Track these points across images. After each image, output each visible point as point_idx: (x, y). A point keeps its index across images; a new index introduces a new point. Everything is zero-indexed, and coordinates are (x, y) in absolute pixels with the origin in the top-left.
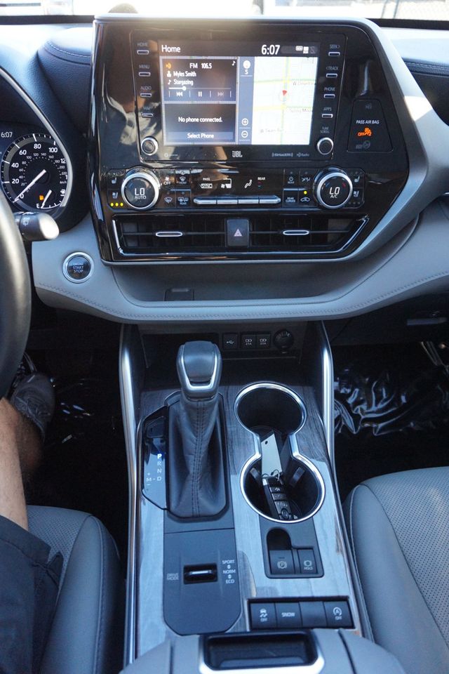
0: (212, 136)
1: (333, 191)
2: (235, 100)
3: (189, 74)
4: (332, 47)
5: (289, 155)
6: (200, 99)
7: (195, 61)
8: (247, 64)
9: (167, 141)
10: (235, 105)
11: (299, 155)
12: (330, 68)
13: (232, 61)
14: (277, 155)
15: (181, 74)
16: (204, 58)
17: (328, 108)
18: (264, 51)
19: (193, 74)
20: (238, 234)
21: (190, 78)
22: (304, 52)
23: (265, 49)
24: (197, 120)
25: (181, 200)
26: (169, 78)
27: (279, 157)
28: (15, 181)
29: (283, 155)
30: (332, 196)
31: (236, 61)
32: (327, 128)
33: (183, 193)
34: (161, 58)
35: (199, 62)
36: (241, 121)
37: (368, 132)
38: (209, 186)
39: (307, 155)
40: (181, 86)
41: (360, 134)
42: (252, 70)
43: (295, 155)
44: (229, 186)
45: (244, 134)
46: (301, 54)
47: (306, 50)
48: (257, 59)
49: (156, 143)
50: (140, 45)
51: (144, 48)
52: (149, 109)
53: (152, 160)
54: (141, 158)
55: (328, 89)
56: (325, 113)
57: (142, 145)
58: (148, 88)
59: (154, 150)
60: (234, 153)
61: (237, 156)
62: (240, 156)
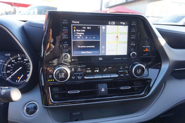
0: (91, 52)
1: (138, 71)
2: (99, 39)
3: (82, 31)
4: (133, 23)
5: (120, 58)
6: (86, 39)
7: (84, 26)
8: (104, 27)
9: (73, 54)
10: (99, 41)
11: (124, 58)
12: (133, 29)
13: (98, 26)
14: (115, 59)
15: (80, 31)
16: (88, 25)
17: (133, 42)
18: (110, 23)
19: (84, 31)
20: (103, 90)
21: (83, 32)
24: (85, 47)
25: (79, 77)
26: (75, 32)
28: (9, 72)
29: (118, 59)
30: (138, 73)
31: (100, 26)
32: (133, 49)
33: (80, 75)
34: (72, 25)
35: (86, 27)
36: (102, 47)
37: (147, 50)
38: (90, 71)
39: (126, 58)
40: (79, 35)
41: (145, 51)
42: (105, 29)
43: (122, 59)
44: (98, 71)
45: (103, 52)
46: (122, 25)
47: (124, 23)
48: (107, 26)
49: (69, 56)
50: (64, 20)
51: (66, 21)
52: (66, 42)
53: (67, 62)
54: (62, 61)
55: (132, 36)
56: (132, 44)
57: (63, 56)
58: (66, 35)
59: (68, 58)
60: (99, 58)
61: (100, 60)
62: (102, 60)
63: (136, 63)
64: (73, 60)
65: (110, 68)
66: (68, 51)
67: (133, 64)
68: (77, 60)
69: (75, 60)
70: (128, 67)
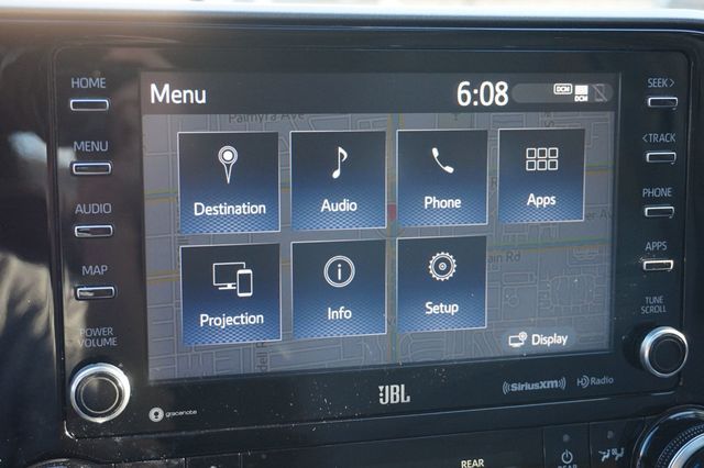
4: (653, 85)
5: (553, 384)
11: (584, 382)
12: (654, 137)
14: (516, 387)
17: (658, 245)
18: (464, 97)
22: (577, 99)
23: (467, 92)
27: (524, 392)
29: (535, 386)
32: (660, 300)
34: (148, 122)
43: (571, 383)
46: (567, 104)
47: (582, 92)
50: (79, 83)
51: (94, 92)
52: (101, 270)
53: (106, 436)
54: (67, 433)
55: (654, 192)
56: (650, 258)
57: (73, 388)
58: (101, 208)
59: (118, 405)
60: (384, 392)
61: (392, 402)
62: (403, 401)
63: (690, 413)
64: (156, 415)
65: (475, 463)
66: (112, 342)
67: (662, 420)
68: (195, 412)
69: (174, 414)
70: (619, 452)
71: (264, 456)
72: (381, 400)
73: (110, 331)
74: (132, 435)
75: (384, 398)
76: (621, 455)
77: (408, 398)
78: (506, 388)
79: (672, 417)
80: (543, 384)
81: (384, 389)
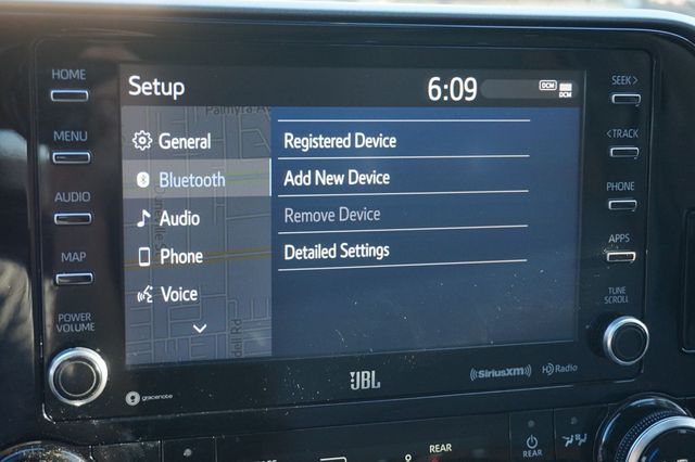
4: (617, 82)
5: (519, 371)
11: (549, 369)
12: (618, 133)
14: (483, 374)
17: (620, 237)
18: (435, 92)
23: (437, 87)
27: (492, 378)
29: (502, 373)
32: (622, 290)
34: (127, 113)
43: (537, 370)
49: (101, 366)
50: (60, 74)
51: (74, 83)
52: (80, 257)
53: (83, 419)
54: (45, 416)
55: (617, 186)
56: (614, 249)
57: (52, 372)
58: (81, 197)
59: (96, 388)
60: (355, 377)
61: (363, 387)
62: (373, 386)
63: (651, 401)
64: (133, 398)
65: (443, 448)
66: (90, 327)
67: (623, 407)
68: (171, 396)
69: (151, 398)
70: (582, 437)
71: (238, 440)
72: (352, 386)
73: (88, 316)
74: (109, 418)
75: (355, 383)
76: (584, 441)
77: (379, 383)
78: (473, 375)
79: (634, 404)
80: (509, 371)
81: (355, 375)
